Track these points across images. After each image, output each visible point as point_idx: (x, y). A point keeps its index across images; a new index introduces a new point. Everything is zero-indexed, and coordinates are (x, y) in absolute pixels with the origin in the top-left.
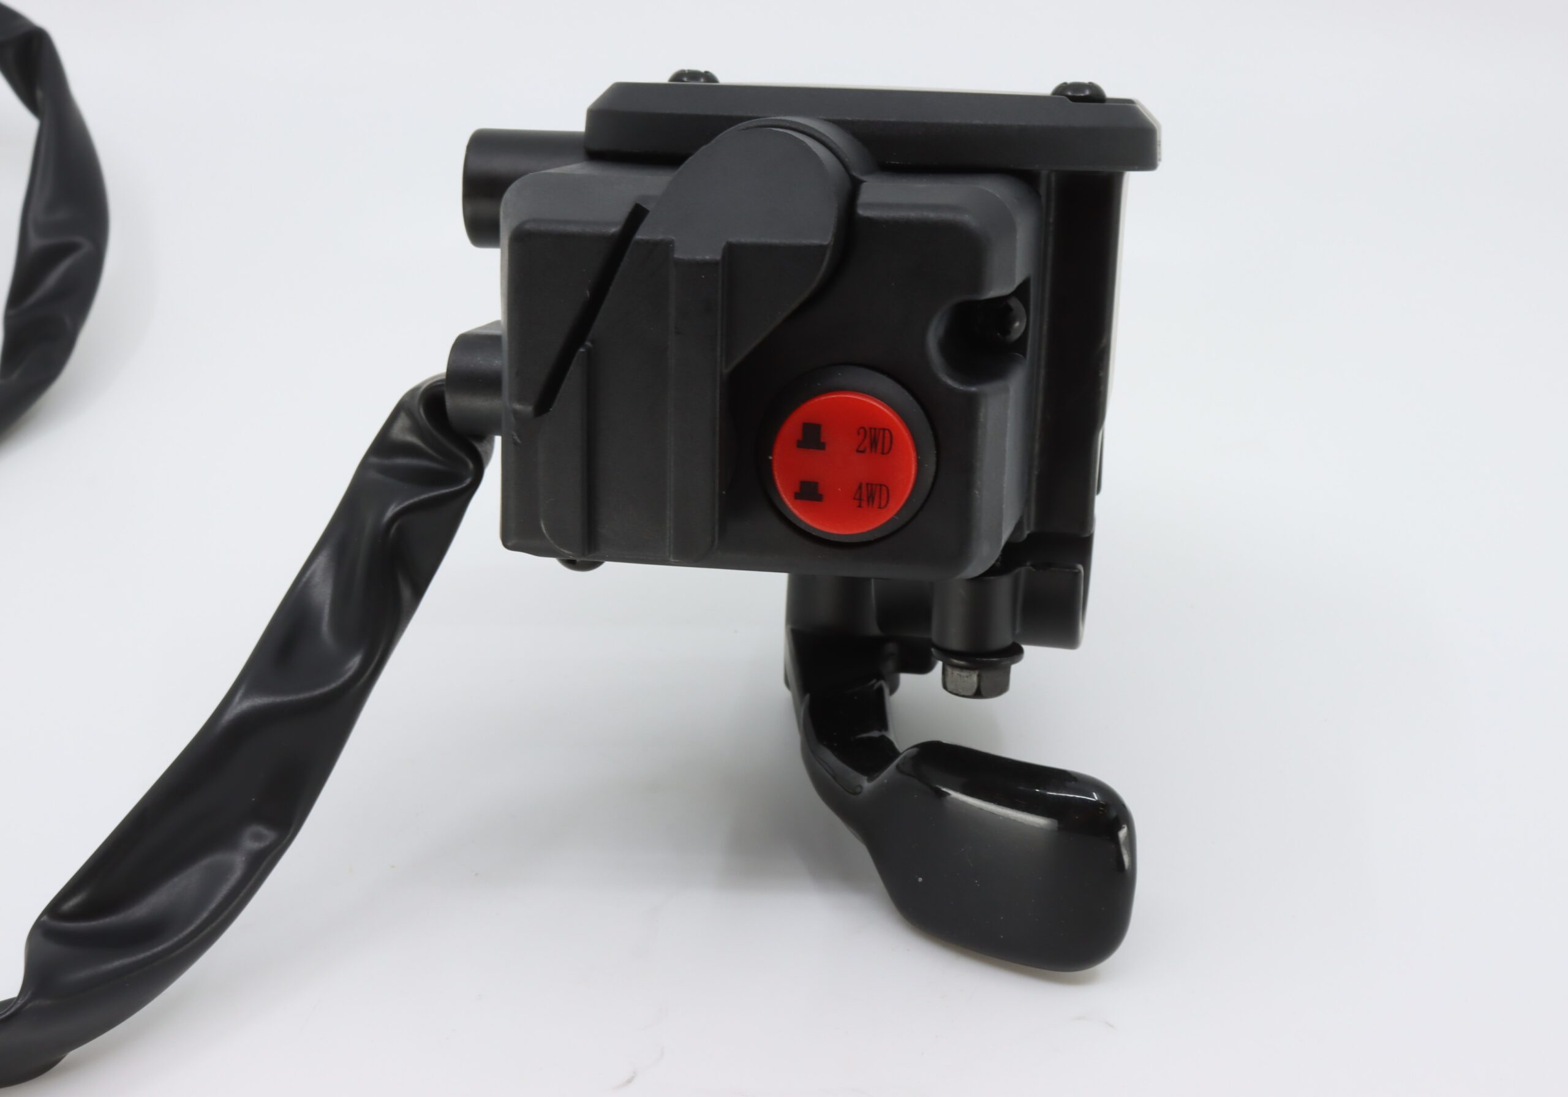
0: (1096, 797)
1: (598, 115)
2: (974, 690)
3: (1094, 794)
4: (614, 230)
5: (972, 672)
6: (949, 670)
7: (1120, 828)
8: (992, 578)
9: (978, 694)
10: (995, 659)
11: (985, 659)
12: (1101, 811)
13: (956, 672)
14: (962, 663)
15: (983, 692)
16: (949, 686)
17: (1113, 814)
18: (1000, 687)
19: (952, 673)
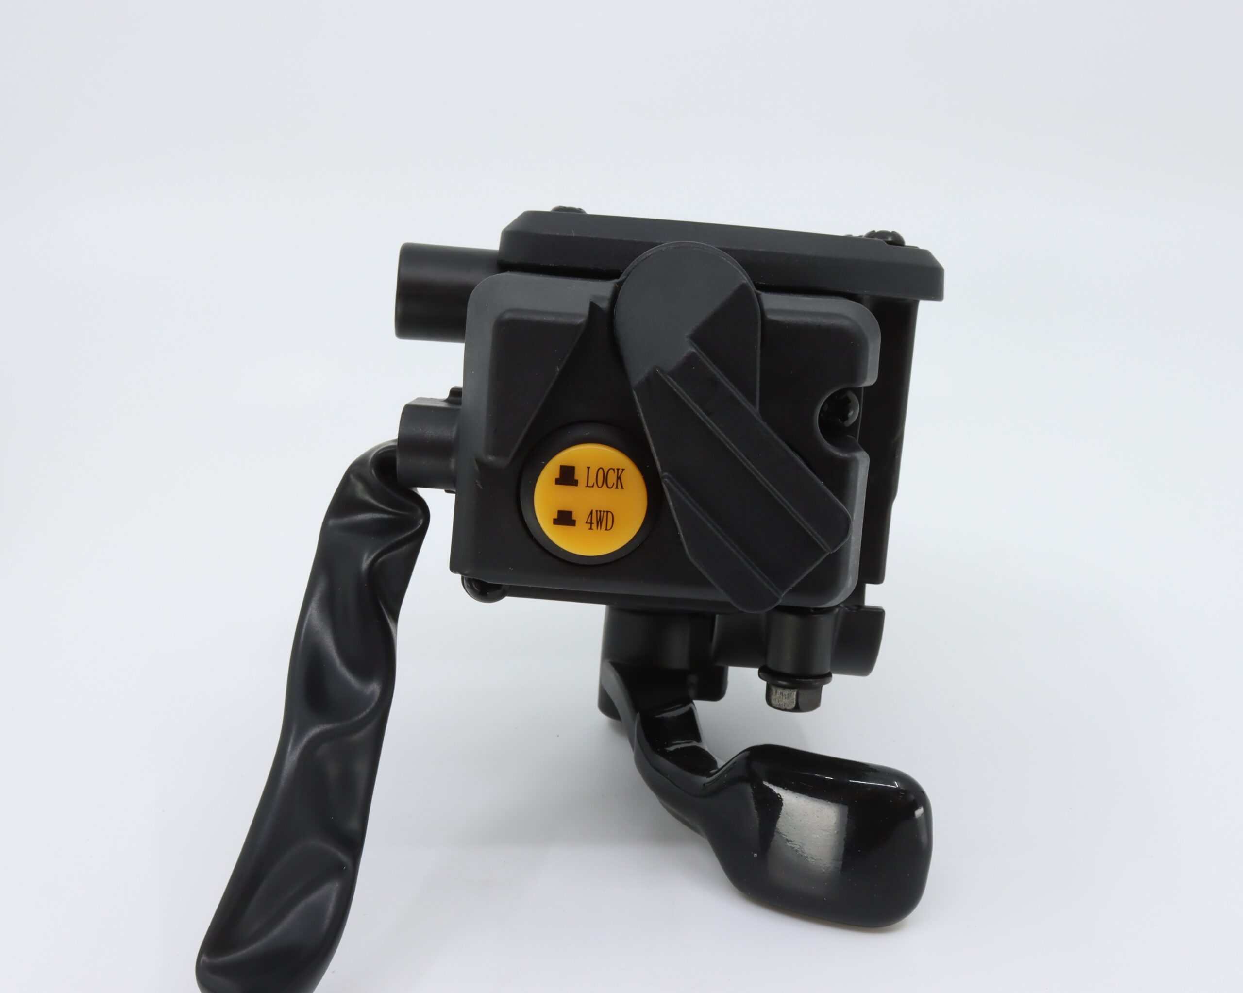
0: (897, 785)
1: (511, 236)
2: (794, 705)
3: (896, 783)
4: (581, 320)
5: (792, 690)
6: (774, 689)
7: (917, 808)
8: (817, 616)
9: (797, 709)
10: (811, 680)
11: (803, 680)
12: (902, 795)
13: (780, 691)
14: (784, 683)
15: (801, 707)
16: (773, 702)
17: (912, 797)
18: (814, 704)
19: (776, 692)
